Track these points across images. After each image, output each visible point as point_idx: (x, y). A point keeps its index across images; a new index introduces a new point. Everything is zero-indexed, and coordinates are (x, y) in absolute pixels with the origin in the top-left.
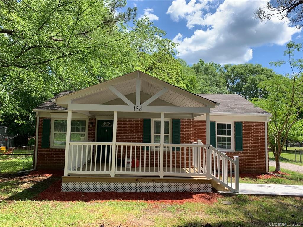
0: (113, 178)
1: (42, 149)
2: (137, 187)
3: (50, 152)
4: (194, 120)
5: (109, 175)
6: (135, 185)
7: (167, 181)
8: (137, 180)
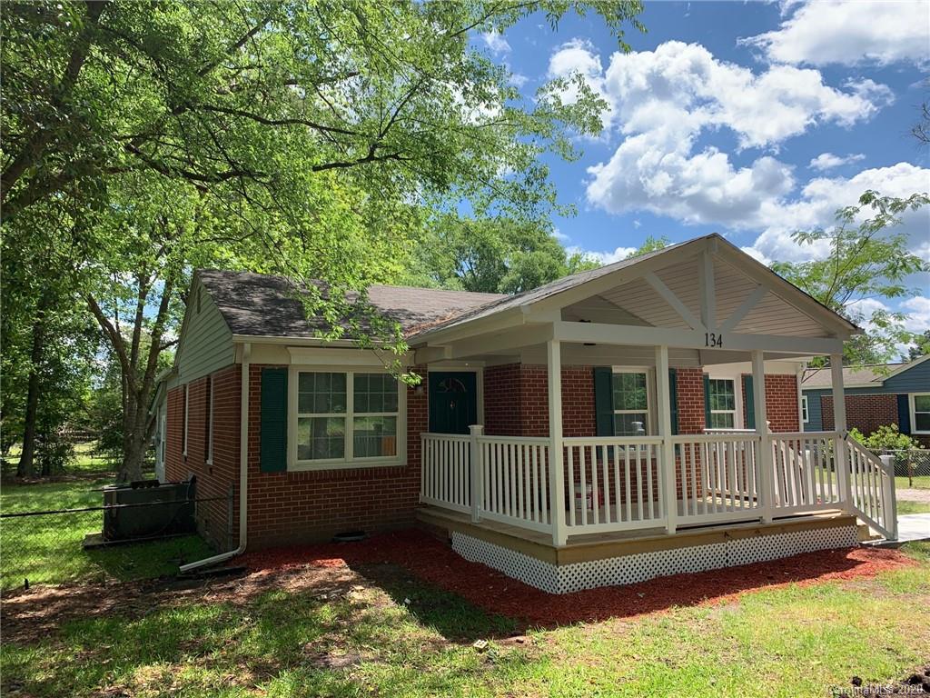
0: (672, 538)
1: (261, 474)
2: (727, 555)
3: (291, 483)
4: (701, 371)
5: (662, 530)
6: (724, 549)
7: (783, 529)
8: (726, 534)
